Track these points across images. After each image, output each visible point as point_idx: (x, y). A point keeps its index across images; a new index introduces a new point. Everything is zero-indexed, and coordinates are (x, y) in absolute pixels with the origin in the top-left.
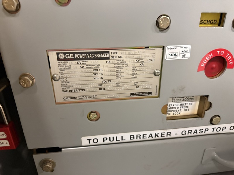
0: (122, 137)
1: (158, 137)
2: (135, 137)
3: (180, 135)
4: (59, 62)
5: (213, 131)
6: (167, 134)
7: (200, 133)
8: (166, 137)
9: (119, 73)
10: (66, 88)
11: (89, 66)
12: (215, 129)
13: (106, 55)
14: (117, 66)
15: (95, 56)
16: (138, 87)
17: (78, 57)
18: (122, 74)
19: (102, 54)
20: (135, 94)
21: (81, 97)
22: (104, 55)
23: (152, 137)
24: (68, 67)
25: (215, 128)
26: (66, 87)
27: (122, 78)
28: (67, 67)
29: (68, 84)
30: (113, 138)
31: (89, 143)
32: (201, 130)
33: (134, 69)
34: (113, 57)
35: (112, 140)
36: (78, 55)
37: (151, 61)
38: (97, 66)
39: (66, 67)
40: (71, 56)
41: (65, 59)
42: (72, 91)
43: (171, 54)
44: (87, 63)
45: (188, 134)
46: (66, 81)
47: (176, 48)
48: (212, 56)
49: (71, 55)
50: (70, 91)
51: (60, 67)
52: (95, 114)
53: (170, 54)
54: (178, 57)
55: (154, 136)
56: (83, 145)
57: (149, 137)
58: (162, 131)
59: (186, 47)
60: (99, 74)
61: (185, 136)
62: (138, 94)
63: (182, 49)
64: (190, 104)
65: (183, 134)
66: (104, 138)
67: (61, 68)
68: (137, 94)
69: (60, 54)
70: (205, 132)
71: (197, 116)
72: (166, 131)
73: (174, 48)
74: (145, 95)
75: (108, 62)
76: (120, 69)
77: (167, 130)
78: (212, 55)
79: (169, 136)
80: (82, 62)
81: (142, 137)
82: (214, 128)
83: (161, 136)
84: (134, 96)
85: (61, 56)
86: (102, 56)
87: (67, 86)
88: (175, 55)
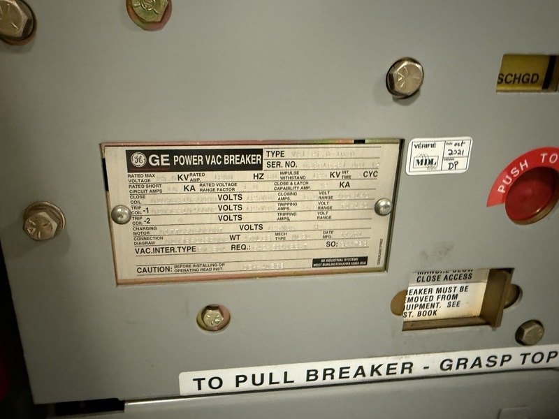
0: (286, 373)
1: (379, 374)
2: (320, 375)
3: (435, 370)
4: (131, 174)
5: (523, 363)
6: (403, 368)
7: (487, 365)
8: (399, 375)
9: (286, 206)
10: (146, 243)
11: (209, 187)
12: (527, 356)
13: (253, 159)
14: (280, 186)
15: (225, 159)
16: (333, 244)
17: (182, 162)
18: (292, 208)
19: (243, 156)
20: (326, 263)
21: (182, 268)
22: (248, 159)
23: (364, 376)
24: (154, 189)
25: (530, 354)
26: (145, 241)
27: (292, 218)
28: (152, 189)
29: (152, 232)
30: (262, 375)
31: (200, 388)
32: (492, 359)
33: (325, 197)
34: (271, 165)
35: (258, 381)
36: (182, 159)
37: (369, 177)
38: (229, 187)
39: (149, 189)
40: (163, 160)
41: (148, 168)
42: (161, 250)
43: (422, 161)
44: (202, 179)
45: (457, 368)
46: (145, 224)
47: (433, 146)
48: (527, 166)
49: (164, 158)
50: (155, 250)
51: (134, 189)
52: (217, 312)
53: (418, 161)
54: (439, 168)
55: (368, 371)
56: (182, 392)
57: (357, 374)
58: (391, 360)
59: (460, 142)
60: (232, 207)
61: (448, 372)
62: (333, 262)
63: (448, 147)
64: (462, 289)
65: (445, 366)
66: (238, 377)
67: (135, 191)
68: (330, 263)
69: (135, 155)
70: (502, 365)
71: (480, 320)
72: (400, 360)
73: (427, 146)
74: (351, 265)
75: (258, 176)
76: (287, 196)
77: (404, 357)
78: (526, 164)
79: (406, 371)
80: (191, 175)
81: (336, 374)
82: (525, 355)
83: (388, 373)
84: (322, 266)
85: (138, 159)
86: (244, 161)
87: (147, 239)
88: (431, 162)
